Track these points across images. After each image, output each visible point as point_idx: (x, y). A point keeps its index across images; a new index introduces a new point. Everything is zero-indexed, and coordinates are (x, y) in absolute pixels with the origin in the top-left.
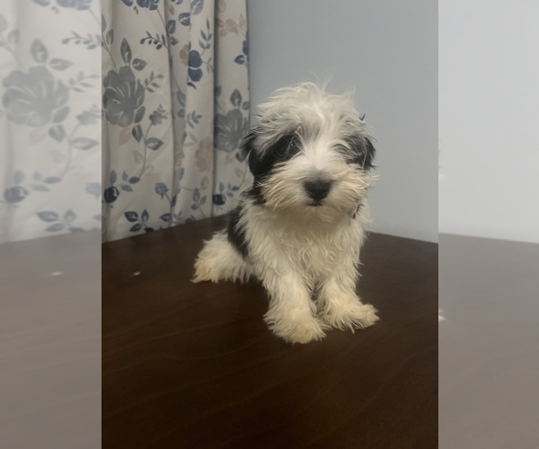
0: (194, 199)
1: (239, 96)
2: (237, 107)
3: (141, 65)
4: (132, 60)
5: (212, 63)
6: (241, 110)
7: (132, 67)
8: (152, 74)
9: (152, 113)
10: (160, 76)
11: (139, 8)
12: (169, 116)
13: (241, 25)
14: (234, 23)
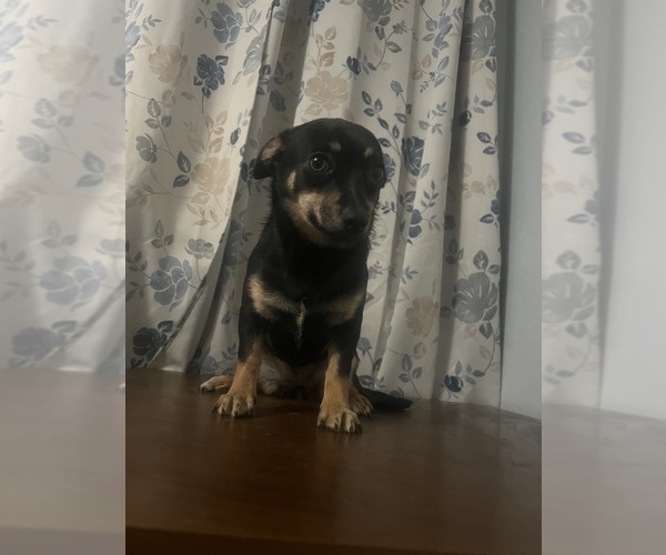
0: (403, 367)
1: (485, 258)
2: (482, 271)
5: (441, 220)
6: (487, 273)
10: (383, 236)
13: (489, 185)
14: (481, 184)
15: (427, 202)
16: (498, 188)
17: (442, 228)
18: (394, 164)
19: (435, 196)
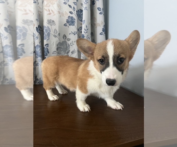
3: (69, 40)
4: (67, 39)
5: (90, 36)
7: (66, 41)
8: (72, 41)
9: (72, 51)
10: (74, 42)
11: (69, 26)
12: (77, 52)
13: (101, 24)
14: (99, 24)
15: (85, 32)
16: (104, 24)
17: (90, 38)
18: (75, 19)
19: (87, 30)
